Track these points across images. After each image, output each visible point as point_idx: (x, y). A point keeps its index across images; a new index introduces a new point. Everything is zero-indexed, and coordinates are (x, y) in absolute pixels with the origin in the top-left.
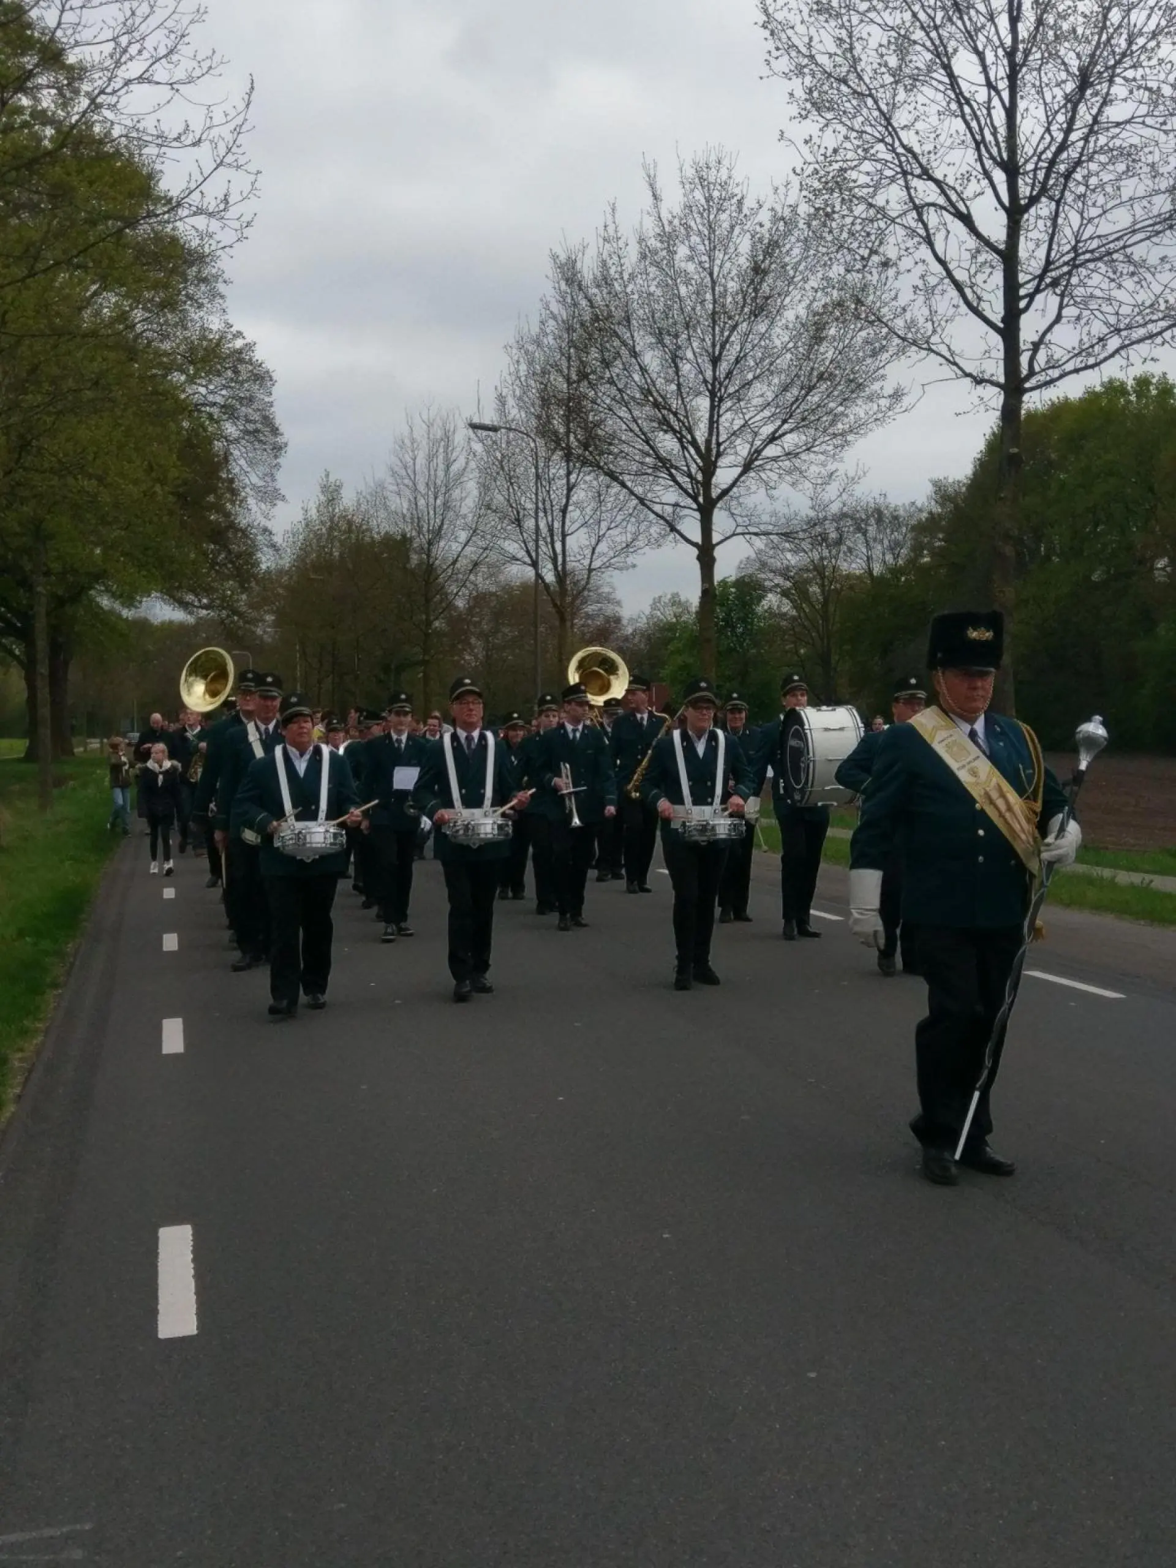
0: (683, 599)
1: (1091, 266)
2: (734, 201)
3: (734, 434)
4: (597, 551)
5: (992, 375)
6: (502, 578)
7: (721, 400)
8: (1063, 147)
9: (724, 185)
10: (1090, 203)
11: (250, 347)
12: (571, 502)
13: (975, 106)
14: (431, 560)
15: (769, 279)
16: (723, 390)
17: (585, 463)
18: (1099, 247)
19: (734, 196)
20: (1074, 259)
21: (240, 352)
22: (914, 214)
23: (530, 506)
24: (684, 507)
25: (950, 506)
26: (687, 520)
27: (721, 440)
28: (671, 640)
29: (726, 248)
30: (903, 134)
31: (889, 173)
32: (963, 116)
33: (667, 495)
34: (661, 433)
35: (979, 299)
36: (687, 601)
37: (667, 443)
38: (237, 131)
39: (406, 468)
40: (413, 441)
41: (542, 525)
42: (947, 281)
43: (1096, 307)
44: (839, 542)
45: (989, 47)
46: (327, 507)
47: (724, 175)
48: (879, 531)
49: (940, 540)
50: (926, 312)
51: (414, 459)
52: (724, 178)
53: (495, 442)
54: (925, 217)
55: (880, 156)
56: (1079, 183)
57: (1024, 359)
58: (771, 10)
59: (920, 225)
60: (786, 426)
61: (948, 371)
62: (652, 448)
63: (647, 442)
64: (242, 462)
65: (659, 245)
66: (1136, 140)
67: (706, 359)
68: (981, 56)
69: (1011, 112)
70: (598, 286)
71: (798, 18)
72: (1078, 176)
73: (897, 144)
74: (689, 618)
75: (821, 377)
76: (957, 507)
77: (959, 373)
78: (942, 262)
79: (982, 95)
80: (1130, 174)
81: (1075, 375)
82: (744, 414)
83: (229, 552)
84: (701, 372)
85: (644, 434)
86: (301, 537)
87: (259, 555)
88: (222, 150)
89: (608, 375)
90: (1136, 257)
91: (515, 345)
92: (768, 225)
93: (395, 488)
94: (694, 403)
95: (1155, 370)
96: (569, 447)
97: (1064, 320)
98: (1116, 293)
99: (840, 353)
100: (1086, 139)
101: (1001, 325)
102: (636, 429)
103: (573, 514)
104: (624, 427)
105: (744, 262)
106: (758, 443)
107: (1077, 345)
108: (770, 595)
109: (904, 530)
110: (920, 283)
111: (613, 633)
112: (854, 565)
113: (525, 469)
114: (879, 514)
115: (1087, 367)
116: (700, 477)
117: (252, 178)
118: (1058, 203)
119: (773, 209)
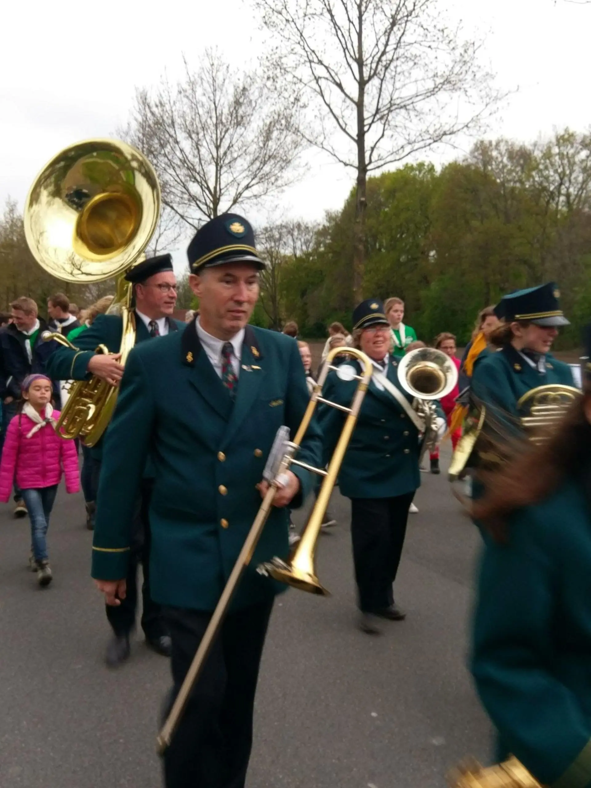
1: (398, 111)
2: (225, 66)
3: (228, 184)
4: (159, 241)
5: (353, 161)
7: (221, 167)
8: (384, 53)
9: (219, 58)
10: (397, 80)
13: (343, 31)
15: (243, 107)
16: (222, 162)
19: (224, 64)
20: (390, 107)
22: (315, 81)
25: (333, 223)
27: (221, 188)
29: (222, 90)
30: (308, 41)
31: (302, 60)
32: (337, 36)
34: (192, 183)
35: (346, 124)
37: (195, 188)
42: (330, 114)
43: (400, 131)
44: (280, 239)
46: (10, 214)
47: (219, 52)
48: (299, 234)
49: (329, 239)
50: (321, 128)
52: (219, 54)
54: (320, 83)
55: (298, 52)
56: (392, 70)
57: (367, 155)
59: (318, 87)
60: (254, 182)
62: (187, 190)
63: (184, 187)
65: (188, 87)
67: (213, 146)
68: (345, 6)
69: (360, 34)
70: (157, 106)
72: (392, 66)
73: (306, 46)
75: (269, 158)
76: (337, 224)
77: (337, 160)
78: (328, 106)
80: (416, 67)
81: (390, 164)
82: (233, 174)
84: (211, 153)
85: (183, 183)
89: (163, 152)
90: (417, 108)
92: (242, 79)
95: (428, 160)
97: (385, 137)
99: (279, 146)
100: (395, 49)
101: (357, 139)
102: (179, 180)
104: (172, 179)
105: (231, 99)
106: (240, 189)
109: (311, 234)
110: (317, 114)
112: (287, 251)
114: (299, 226)
115: (395, 160)
116: (211, 206)
118: (382, 80)
119: (244, 72)
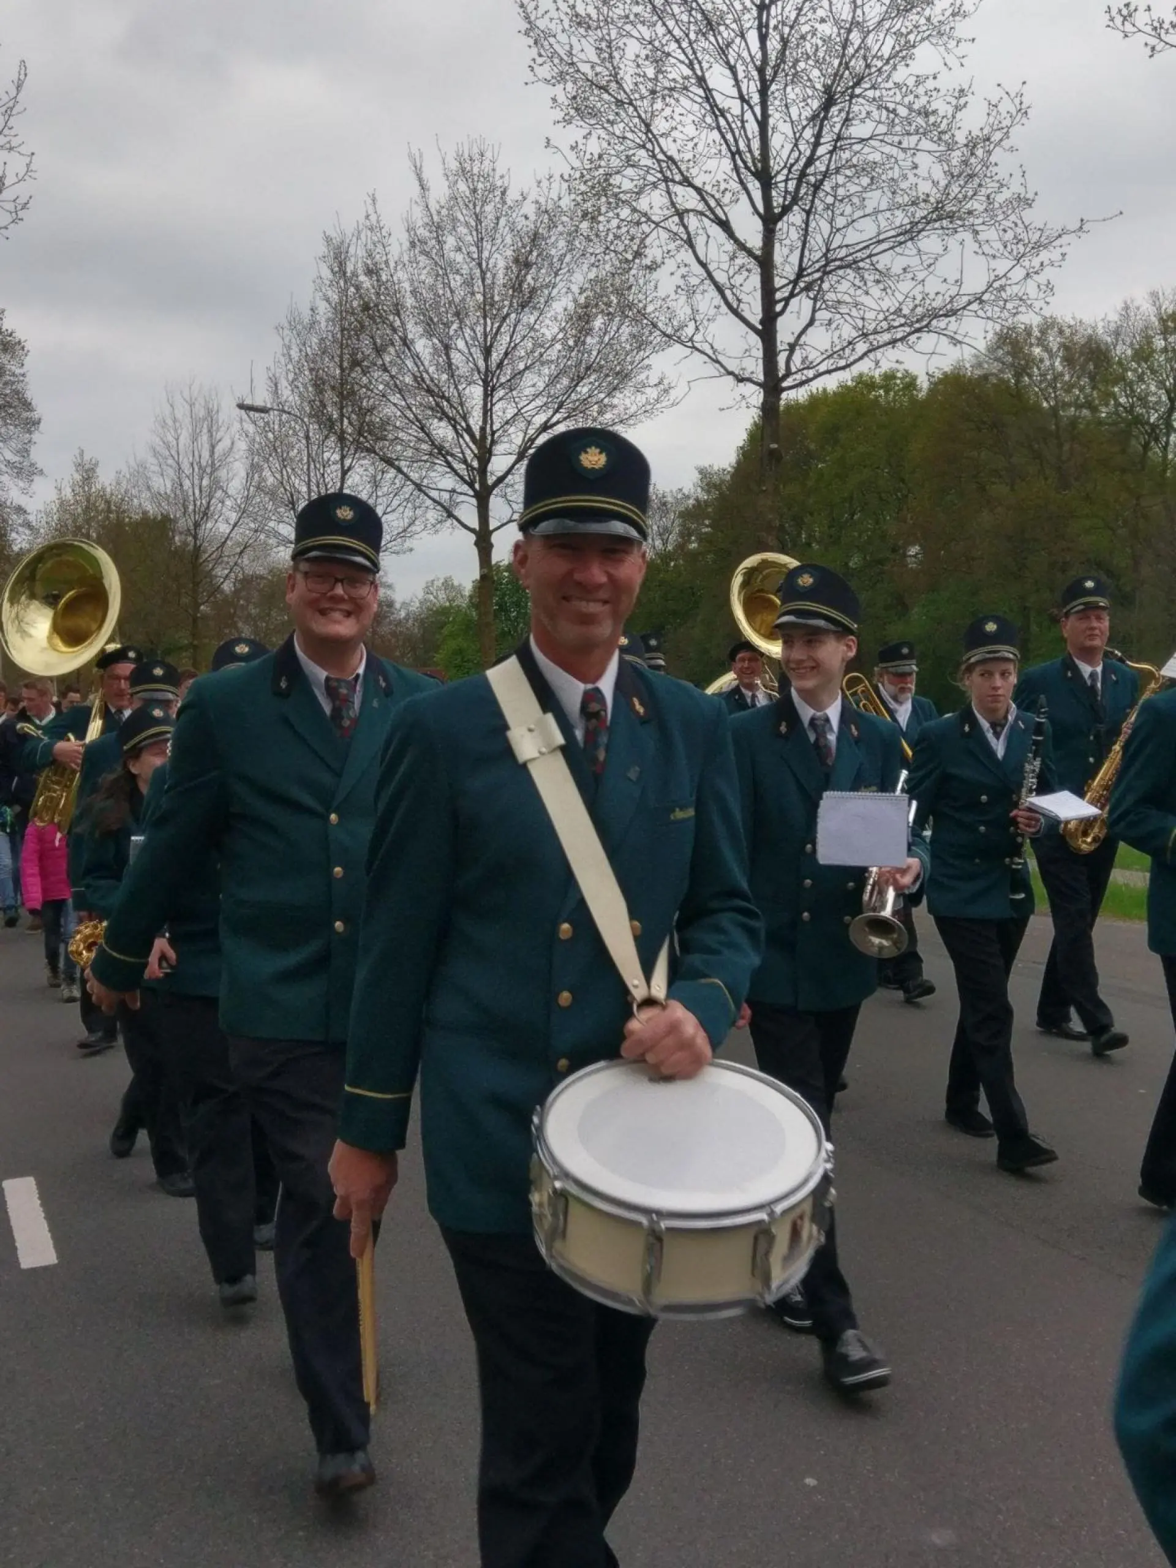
0: (456, 583)
1: (841, 272)
2: (498, 192)
3: (507, 423)
5: (752, 373)
6: (270, 559)
7: (493, 389)
8: (810, 161)
9: (486, 177)
10: (838, 212)
13: (730, 119)
14: (198, 543)
15: (534, 270)
16: (495, 380)
17: (359, 448)
18: (847, 256)
19: (497, 187)
20: (825, 266)
22: (676, 219)
23: (305, 489)
24: (461, 494)
25: (715, 494)
26: (463, 506)
27: (495, 428)
28: (442, 625)
29: (493, 239)
30: (662, 141)
31: (651, 178)
32: (719, 128)
33: (443, 481)
34: (436, 420)
35: (739, 301)
36: (460, 585)
37: (442, 431)
38: (9, 113)
39: (168, 448)
40: (175, 420)
42: (707, 282)
43: (847, 311)
45: (740, 62)
46: (82, 486)
47: (487, 166)
49: (707, 526)
50: (689, 310)
51: (177, 439)
52: (487, 170)
53: (267, 424)
54: (686, 221)
55: (642, 163)
56: (828, 193)
57: (782, 359)
58: (533, 18)
59: (682, 229)
60: (558, 416)
61: (712, 369)
62: (428, 435)
63: (423, 428)
65: (427, 234)
66: (877, 157)
67: (478, 349)
68: (733, 69)
69: (763, 124)
70: (367, 275)
71: (560, 27)
72: (827, 186)
73: (657, 150)
74: (463, 603)
75: (588, 368)
76: (722, 496)
77: (722, 370)
78: (704, 265)
79: (735, 107)
80: (874, 187)
81: (827, 376)
82: (516, 403)
84: (474, 362)
85: (420, 422)
86: (55, 517)
87: (14, 535)
89: (380, 362)
90: (880, 266)
91: (286, 325)
92: (532, 217)
93: (158, 469)
94: (467, 391)
95: (899, 367)
96: (343, 432)
97: (817, 323)
98: (864, 299)
99: (606, 346)
100: (832, 153)
101: (760, 327)
102: (411, 416)
104: (399, 413)
105: (512, 256)
106: (531, 432)
107: (828, 347)
109: (672, 516)
110: (681, 282)
111: (386, 617)
113: (299, 451)
115: (838, 368)
116: (475, 464)
117: (27, 159)
118: (808, 213)
119: (537, 202)
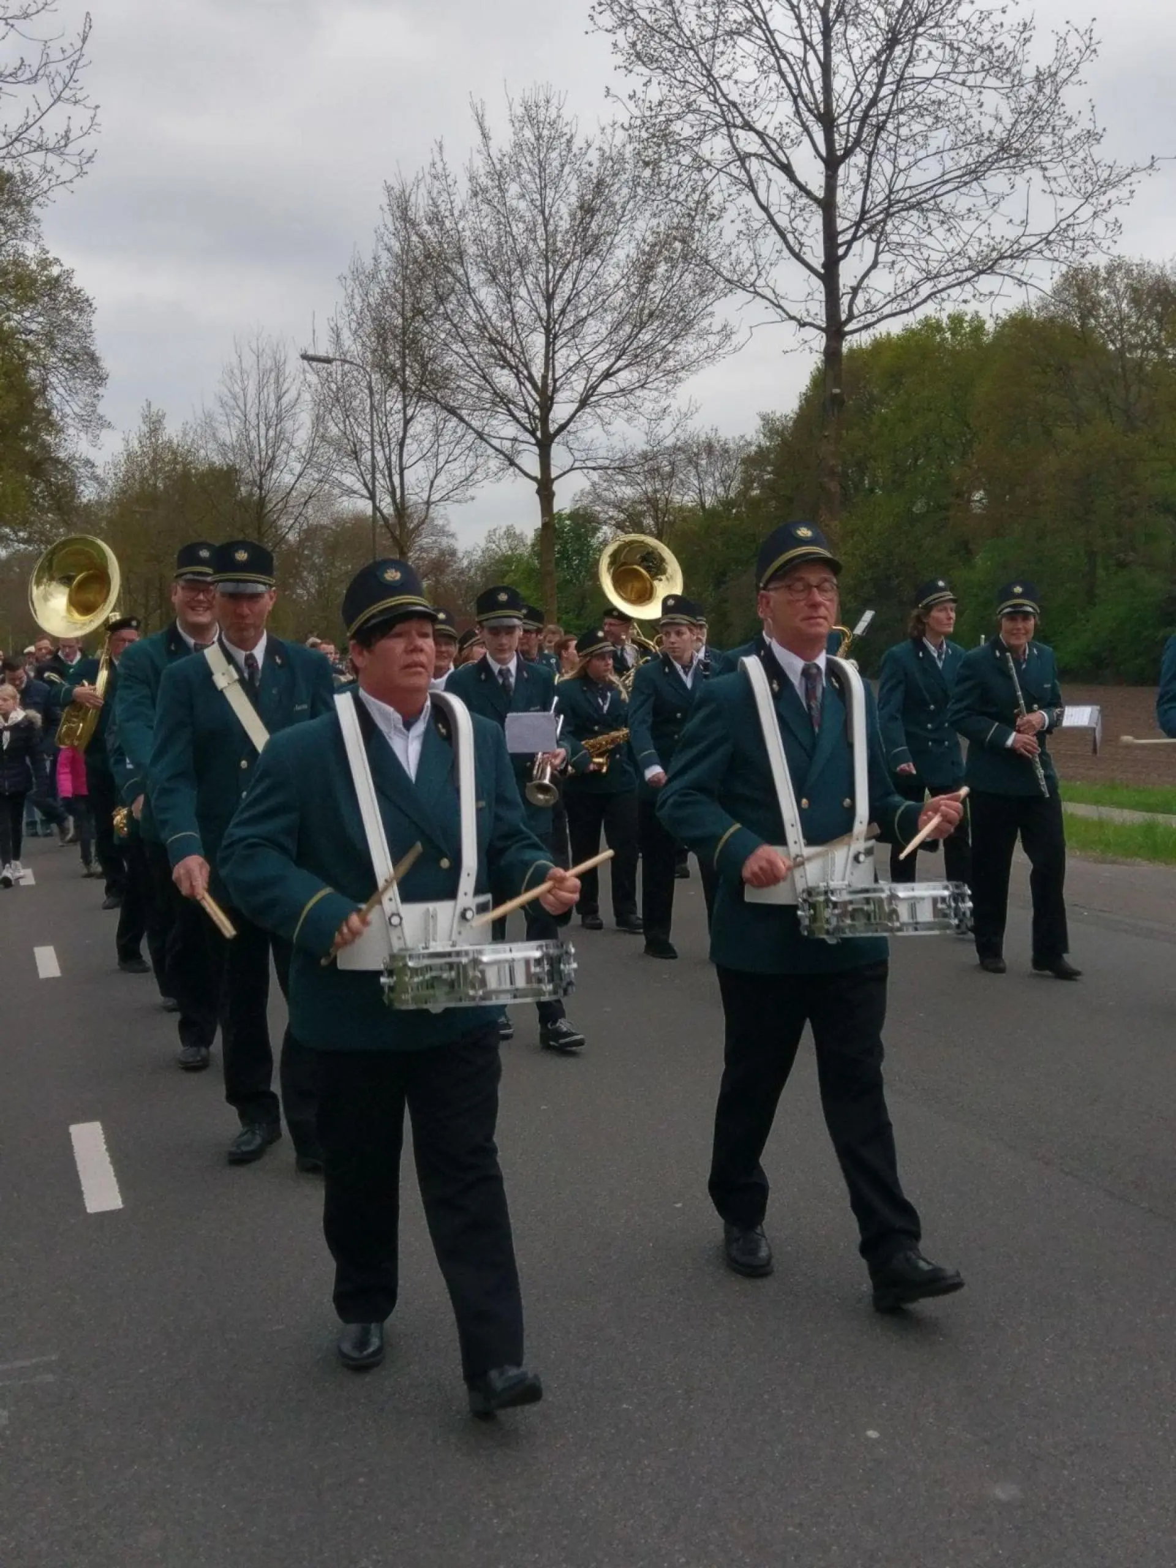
0: (518, 532)
1: (904, 214)
2: (564, 140)
3: (570, 369)
4: (435, 484)
5: (814, 317)
6: (334, 511)
7: (556, 337)
8: (874, 102)
9: (552, 124)
10: (901, 152)
11: (69, 274)
12: (408, 435)
13: (792, 61)
14: (263, 494)
15: (598, 217)
16: (557, 326)
17: (422, 396)
18: (910, 198)
19: (562, 135)
20: (889, 208)
21: (57, 279)
22: (738, 163)
23: (367, 439)
24: (523, 442)
25: (778, 440)
27: (557, 376)
28: (507, 572)
29: (557, 186)
30: (723, 84)
31: (711, 124)
32: (779, 70)
33: (504, 429)
34: (498, 369)
35: (801, 245)
36: (522, 534)
37: (504, 379)
38: (74, 66)
39: (235, 398)
40: (242, 371)
41: (379, 456)
42: (769, 226)
43: (910, 253)
44: (672, 475)
46: (150, 438)
47: (553, 113)
48: (709, 464)
49: (769, 473)
50: (751, 255)
51: (244, 390)
52: (553, 117)
53: (330, 374)
54: (747, 165)
55: (703, 108)
56: (890, 134)
57: (845, 301)
59: (743, 172)
60: (620, 363)
61: (773, 314)
62: (489, 383)
63: (484, 377)
64: (61, 390)
65: (490, 183)
66: (941, 96)
67: (541, 297)
68: (796, 11)
69: (826, 67)
70: (430, 223)
72: (890, 126)
73: (719, 95)
74: (525, 551)
75: (651, 315)
76: (784, 442)
77: (785, 316)
78: (765, 209)
79: (798, 49)
80: (938, 126)
81: (891, 319)
82: (579, 350)
83: (49, 484)
84: (536, 310)
85: (482, 370)
86: (123, 469)
87: (82, 487)
88: (59, 85)
89: (441, 310)
90: (943, 207)
91: (350, 276)
92: (596, 164)
93: (225, 419)
94: (529, 339)
95: (969, 309)
96: (405, 381)
97: (880, 266)
98: (928, 240)
99: (669, 292)
100: (894, 93)
101: (822, 271)
102: (473, 365)
103: (411, 446)
104: (461, 362)
105: (576, 203)
106: (593, 379)
107: (892, 291)
108: (605, 528)
109: (734, 463)
110: (743, 228)
111: (448, 566)
112: (686, 498)
113: (361, 401)
114: (709, 448)
115: (902, 312)
116: (537, 412)
117: (91, 112)
118: (871, 155)
119: (601, 149)
